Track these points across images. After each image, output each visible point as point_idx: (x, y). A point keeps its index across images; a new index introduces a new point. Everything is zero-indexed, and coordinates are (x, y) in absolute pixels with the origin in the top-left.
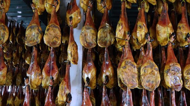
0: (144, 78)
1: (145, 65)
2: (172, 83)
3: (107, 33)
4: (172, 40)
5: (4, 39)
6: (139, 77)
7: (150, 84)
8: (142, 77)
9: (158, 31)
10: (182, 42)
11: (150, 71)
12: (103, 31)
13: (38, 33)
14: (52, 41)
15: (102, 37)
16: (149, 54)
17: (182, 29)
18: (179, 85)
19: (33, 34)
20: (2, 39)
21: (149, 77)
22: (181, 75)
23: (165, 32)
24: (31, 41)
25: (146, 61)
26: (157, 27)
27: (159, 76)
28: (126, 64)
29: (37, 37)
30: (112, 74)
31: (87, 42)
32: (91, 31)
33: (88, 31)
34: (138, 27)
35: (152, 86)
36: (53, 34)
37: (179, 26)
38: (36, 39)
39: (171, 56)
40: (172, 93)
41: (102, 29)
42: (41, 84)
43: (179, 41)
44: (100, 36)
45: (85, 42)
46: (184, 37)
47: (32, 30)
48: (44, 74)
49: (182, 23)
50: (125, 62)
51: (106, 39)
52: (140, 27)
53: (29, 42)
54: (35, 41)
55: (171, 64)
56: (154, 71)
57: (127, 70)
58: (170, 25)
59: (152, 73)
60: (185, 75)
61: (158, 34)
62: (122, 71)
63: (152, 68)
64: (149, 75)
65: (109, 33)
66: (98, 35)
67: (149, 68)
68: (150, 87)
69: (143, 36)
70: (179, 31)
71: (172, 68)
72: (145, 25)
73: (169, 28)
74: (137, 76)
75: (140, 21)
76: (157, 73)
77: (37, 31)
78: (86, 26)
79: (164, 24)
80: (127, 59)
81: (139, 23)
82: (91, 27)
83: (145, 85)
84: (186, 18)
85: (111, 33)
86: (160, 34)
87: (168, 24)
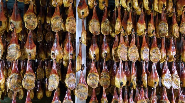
0: (131, 55)
1: (132, 47)
2: (144, 58)
3: (107, 26)
4: (145, 33)
5: (35, 25)
6: (128, 54)
7: (133, 59)
8: (130, 54)
9: (138, 27)
10: (150, 34)
11: (134, 51)
12: (105, 24)
13: (61, 23)
14: (71, 29)
15: (104, 28)
16: (133, 41)
17: (151, 27)
18: (148, 59)
19: (58, 23)
20: (34, 25)
21: (133, 54)
22: (149, 53)
23: (142, 28)
24: (56, 28)
25: (132, 45)
26: (137, 25)
27: (138, 54)
28: (121, 47)
29: (61, 25)
30: (109, 52)
31: (94, 31)
32: (97, 23)
33: (95, 23)
34: (128, 24)
35: (135, 59)
36: (72, 24)
37: (149, 25)
38: (59, 27)
39: (144, 43)
40: (144, 63)
41: (104, 23)
42: (63, 58)
43: (149, 34)
44: (103, 27)
45: (93, 31)
46: (152, 31)
47: (57, 20)
48: (65, 52)
49: (151, 23)
50: (121, 45)
51: (106, 29)
52: (129, 24)
53: (55, 29)
54: (59, 28)
55: (145, 47)
56: (136, 51)
57: (122, 50)
58: (145, 24)
59: (135, 52)
60: (151, 53)
61: (138, 28)
62: (120, 51)
63: (135, 49)
64: (133, 53)
65: (109, 26)
66: (102, 27)
67: (134, 49)
68: (134, 60)
69: (131, 30)
70: (149, 28)
71: (145, 50)
72: (132, 23)
73: (144, 26)
74: (126, 54)
75: (129, 20)
76: (137, 52)
77: (60, 21)
78: (94, 20)
79: (142, 23)
80: (122, 43)
81: (129, 22)
82: (97, 20)
83: (131, 59)
84: (153, 20)
85: (110, 26)
86: (139, 29)
87: (144, 23)
